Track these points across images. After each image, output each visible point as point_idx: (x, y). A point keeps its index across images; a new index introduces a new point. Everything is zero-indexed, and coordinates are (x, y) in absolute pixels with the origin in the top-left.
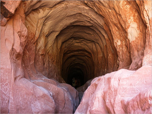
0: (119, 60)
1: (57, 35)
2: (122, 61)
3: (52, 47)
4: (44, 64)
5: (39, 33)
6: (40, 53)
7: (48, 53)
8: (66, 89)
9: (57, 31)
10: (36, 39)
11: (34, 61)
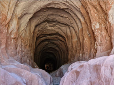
0: (98, 44)
1: (31, 17)
2: (101, 46)
3: (25, 30)
4: (16, 48)
5: (12, 14)
6: (12, 36)
7: (21, 36)
8: (40, 74)
9: (30, 14)
10: (8, 21)
11: (5, 45)
